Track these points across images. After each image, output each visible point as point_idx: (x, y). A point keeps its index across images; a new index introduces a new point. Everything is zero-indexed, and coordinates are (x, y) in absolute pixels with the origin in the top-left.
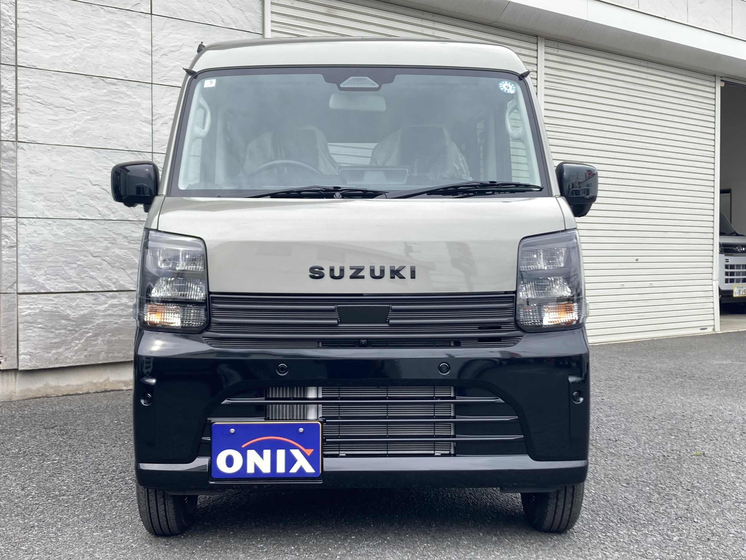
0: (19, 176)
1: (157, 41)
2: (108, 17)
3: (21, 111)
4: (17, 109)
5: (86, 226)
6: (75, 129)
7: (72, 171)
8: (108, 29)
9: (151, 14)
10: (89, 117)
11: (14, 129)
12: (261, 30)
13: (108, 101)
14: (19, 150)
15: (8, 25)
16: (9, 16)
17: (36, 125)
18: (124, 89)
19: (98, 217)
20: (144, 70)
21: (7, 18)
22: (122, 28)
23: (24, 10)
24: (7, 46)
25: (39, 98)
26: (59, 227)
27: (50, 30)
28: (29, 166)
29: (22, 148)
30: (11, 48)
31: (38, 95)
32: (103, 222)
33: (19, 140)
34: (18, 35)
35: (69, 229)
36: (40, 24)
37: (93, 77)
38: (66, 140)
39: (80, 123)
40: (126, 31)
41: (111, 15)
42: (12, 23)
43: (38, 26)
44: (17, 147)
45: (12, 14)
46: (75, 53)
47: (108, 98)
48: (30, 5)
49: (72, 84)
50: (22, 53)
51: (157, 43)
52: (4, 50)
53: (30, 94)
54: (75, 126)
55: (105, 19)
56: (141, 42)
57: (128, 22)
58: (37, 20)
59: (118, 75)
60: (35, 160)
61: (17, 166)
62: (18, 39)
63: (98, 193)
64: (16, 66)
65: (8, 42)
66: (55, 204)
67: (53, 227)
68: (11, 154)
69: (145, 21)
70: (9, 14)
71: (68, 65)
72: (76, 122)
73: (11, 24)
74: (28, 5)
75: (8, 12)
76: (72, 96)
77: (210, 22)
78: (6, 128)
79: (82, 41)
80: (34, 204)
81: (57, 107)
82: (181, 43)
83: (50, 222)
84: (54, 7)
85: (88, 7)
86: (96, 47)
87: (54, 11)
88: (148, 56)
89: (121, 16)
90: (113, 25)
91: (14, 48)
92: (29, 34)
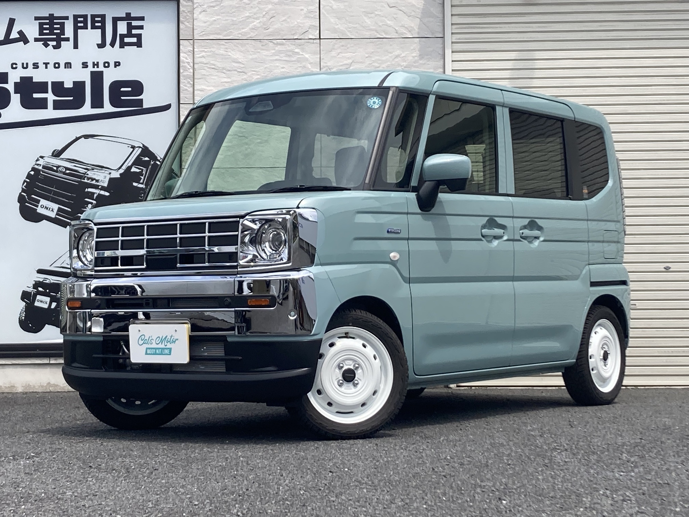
1: (326, 63)
2: (277, 48)
6: (246, 152)
8: (276, 60)
9: (320, 39)
10: (259, 141)
12: (443, 33)
15: (187, 70)
16: (188, 63)
21: (186, 64)
22: (289, 56)
23: (201, 55)
24: (187, 88)
27: (223, 69)
30: (189, 90)
34: (195, 77)
36: (214, 65)
39: (251, 147)
40: (293, 59)
41: (279, 47)
42: (191, 68)
43: (213, 67)
45: (190, 60)
48: (206, 50)
50: (199, 92)
51: (325, 65)
52: (183, 91)
54: (246, 149)
55: (273, 51)
56: (309, 66)
57: (297, 50)
58: (212, 62)
62: (195, 81)
65: (187, 85)
69: (314, 46)
70: (187, 61)
72: (247, 147)
73: (189, 69)
74: (204, 51)
75: (187, 59)
77: (382, 35)
79: (253, 74)
82: (350, 61)
84: (226, 48)
85: (258, 43)
87: (226, 52)
89: (290, 46)
90: (282, 55)
91: (191, 89)
92: (204, 75)
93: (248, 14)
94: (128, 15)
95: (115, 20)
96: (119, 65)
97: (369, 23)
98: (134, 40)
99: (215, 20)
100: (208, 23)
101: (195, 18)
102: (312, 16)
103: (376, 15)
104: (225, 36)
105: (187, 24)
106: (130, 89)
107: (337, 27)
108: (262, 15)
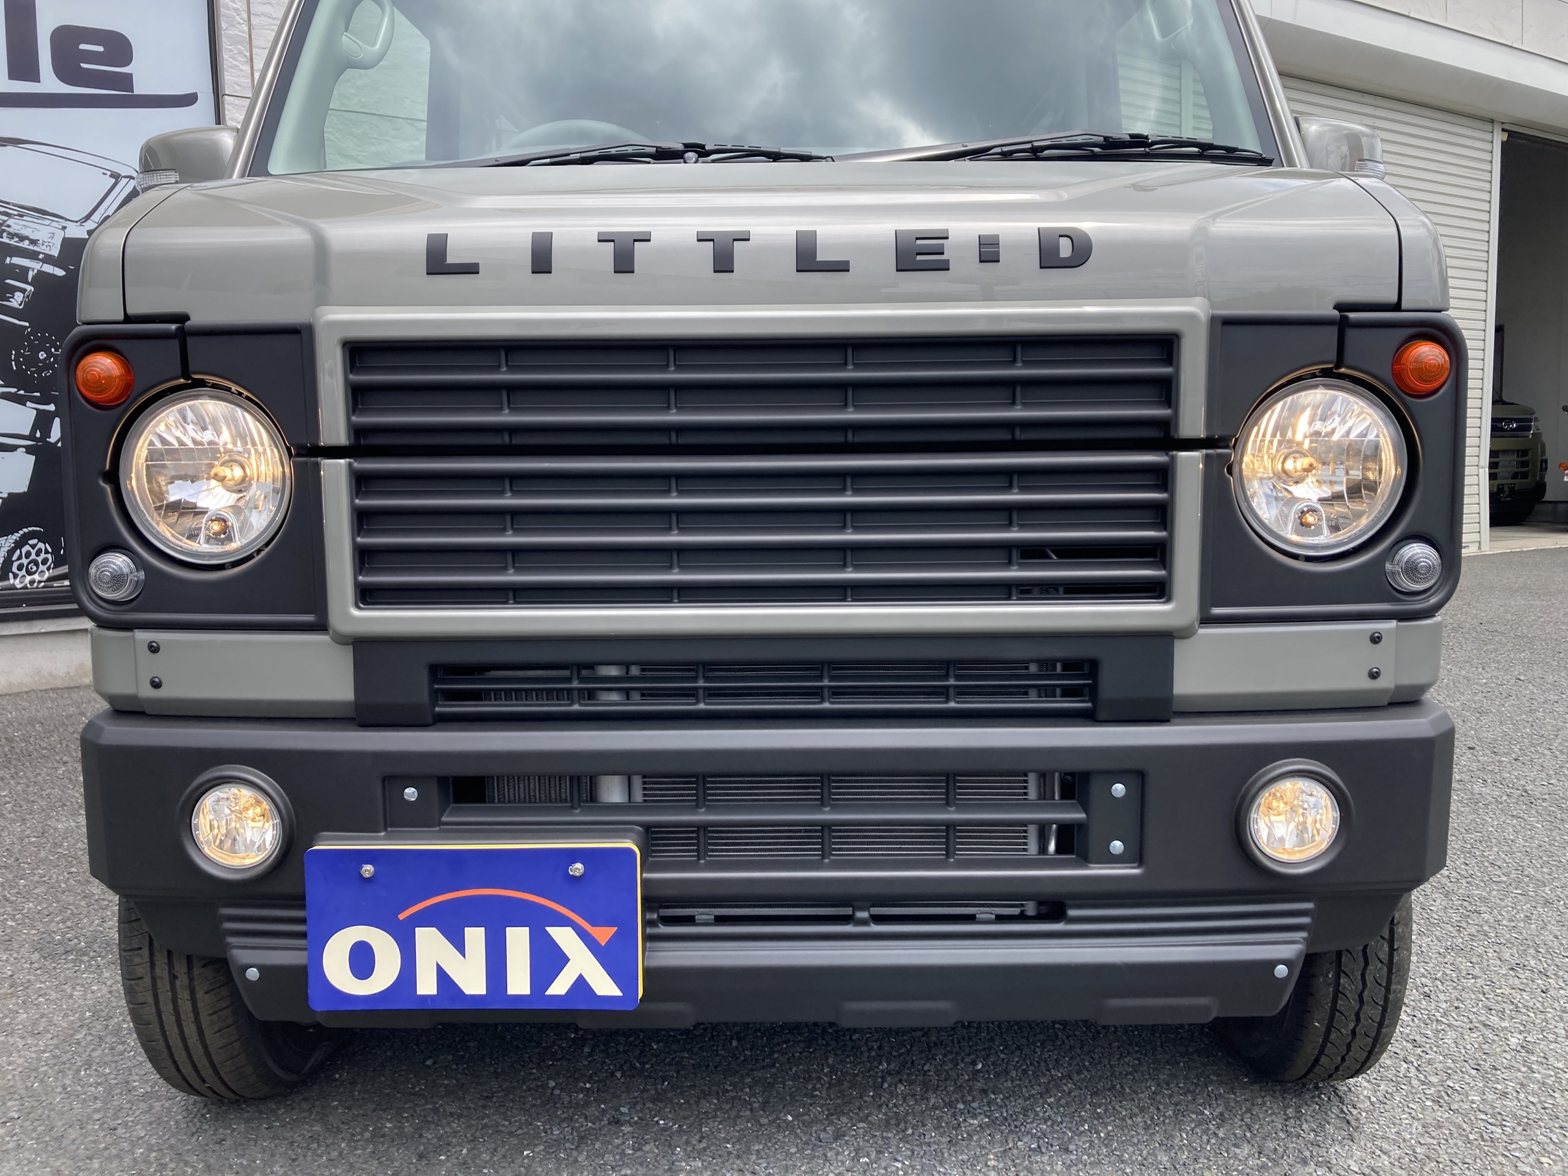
16: (236, 10)
21: (231, 12)
24: (235, 63)
30: (243, 67)
34: (254, 43)
37: (396, 119)
42: (242, 22)
45: (242, 6)
52: (229, 70)
62: (255, 50)
65: (236, 56)
70: (235, 6)
73: (239, 23)
75: (234, 2)
76: (359, 151)
91: (248, 67)
106: (101, 49)
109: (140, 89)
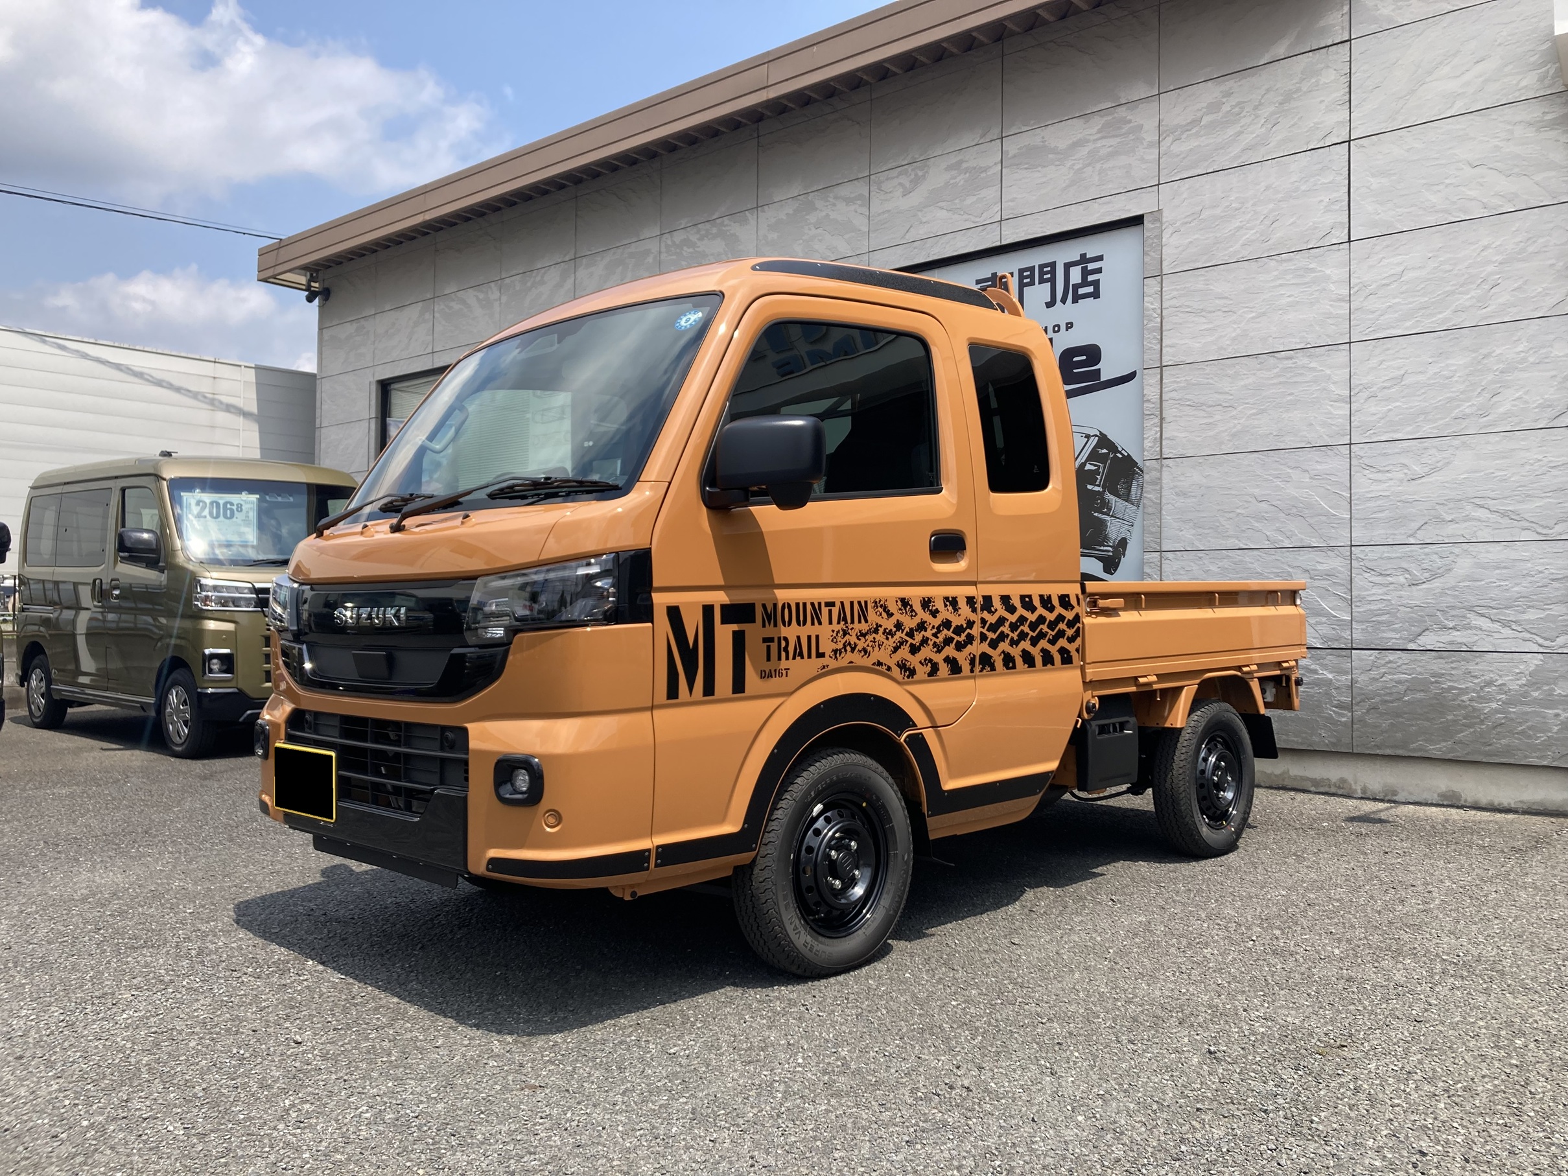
0: (1164, 501)
1: (1358, 278)
2: (1281, 268)
3: (1167, 420)
4: (1162, 419)
5: (1248, 557)
6: (1235, 430)
7: (1228, 486)
8: (1281, 285)
9: (1349, 241)
10: (1254, 411)
11: (1158, 444)
13: (1280, 383)
14: (1164, 469)
15: (1152, 321)
16: (1154, 309)
17: (1183, 435)
18: (1305, 361)
19: (1266, 544)
20: (1337, 326)
21: (1151, 312)
22: (1302, 276)
23: (1171, 296)
24: (1152, 345)
25: (1189, 400)
26: (1212, 560)
27: (1203, 310)
28: (1175, 487)
29: (1167, 466)
30: (1157, 347)
31: (1188, 397)
32: (1273, 551)
33: (1164, 456)
34: (1164, 328)
35: (1225, 563)
36: (1189, 307)
38: (1223, 447)
39: (1241, 421)
40: (1307, 280)
41: (1284, 265)
42: (1157, 316)
43: (1189, 310)
44: (1162, 466)
45: (1157, 305)
46: (1235, 330)
47: (1282, 379)
48: (1178, 287)
49: (1230, 372)
50: (1168, 349)
51: (1358, 281)
52: (1147, 351)
53: (1177, 397)
54: (1235, 427)
55: (1276, 273)
56: (1332, 287)
57: (1311, 266)
58: (1187, 304)
59: (1296, 343)
60: (1182, 478)
61: (1161, 488)
62: (1164, 333)
63: (1266, 512)
64: (1161, 367)
65: (1152, 341)
66: (1208, 531)
67: (1205, 562)
68: (1154, 474)
69: (1340, 255)
70: (1153, 307)
71: (1225, 349)
72: (1236, 422)
73: (1155, 318)
74: (1175, 289)
75: (1152, 304)
76: (1232, 387)
77: (1458, 217)
78: (1149, 444)
79: (1243, 312)
80: (1181, 533)
81: (1211, 406)
82: (1402, 268)
83: (1200, 554)
84: (1207, 280)
85: (1253, 264)
86: (1264, 314)
87: (1208, 285)
88: (1343, 304)
89: (1301, 260)
90: (1288, 277)
91: (1159, 346)
92: (1176, 323)
93: (1238, 224)
94: (1083, 256)
95: (1068, 266)
96: (1071, 327)
97: (1435, 201)
98: (1090, 289)
99: (1191, 242)
100: (1181, 249)
101: (1163, 243)
102: (1337, 207)
103: (1447, 186)
104: (1205, 262)
105: (1152, 254)
106: (1084, 358)
107: (1377, 217)
108: (1258, 222)
109: (1104, 377)
